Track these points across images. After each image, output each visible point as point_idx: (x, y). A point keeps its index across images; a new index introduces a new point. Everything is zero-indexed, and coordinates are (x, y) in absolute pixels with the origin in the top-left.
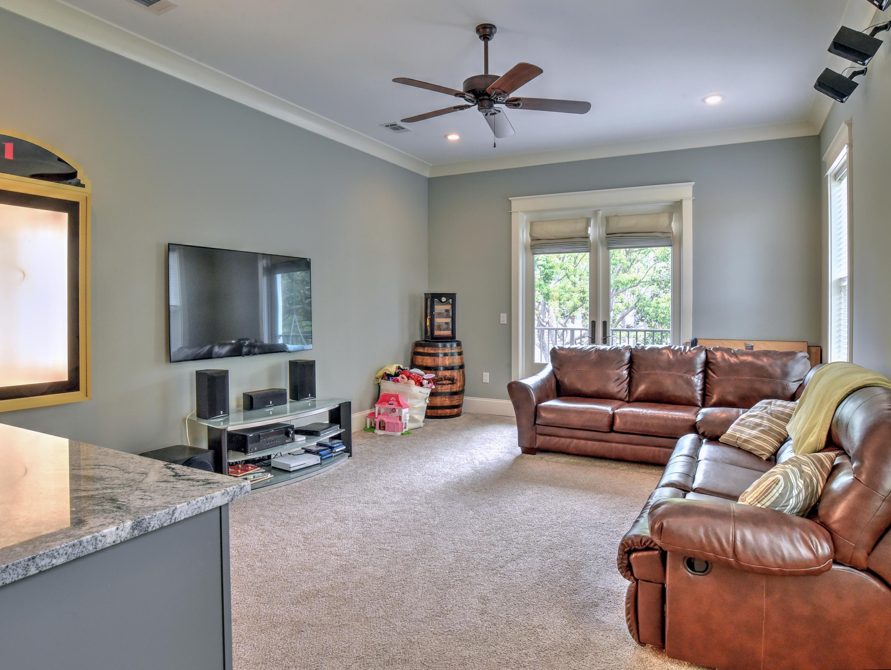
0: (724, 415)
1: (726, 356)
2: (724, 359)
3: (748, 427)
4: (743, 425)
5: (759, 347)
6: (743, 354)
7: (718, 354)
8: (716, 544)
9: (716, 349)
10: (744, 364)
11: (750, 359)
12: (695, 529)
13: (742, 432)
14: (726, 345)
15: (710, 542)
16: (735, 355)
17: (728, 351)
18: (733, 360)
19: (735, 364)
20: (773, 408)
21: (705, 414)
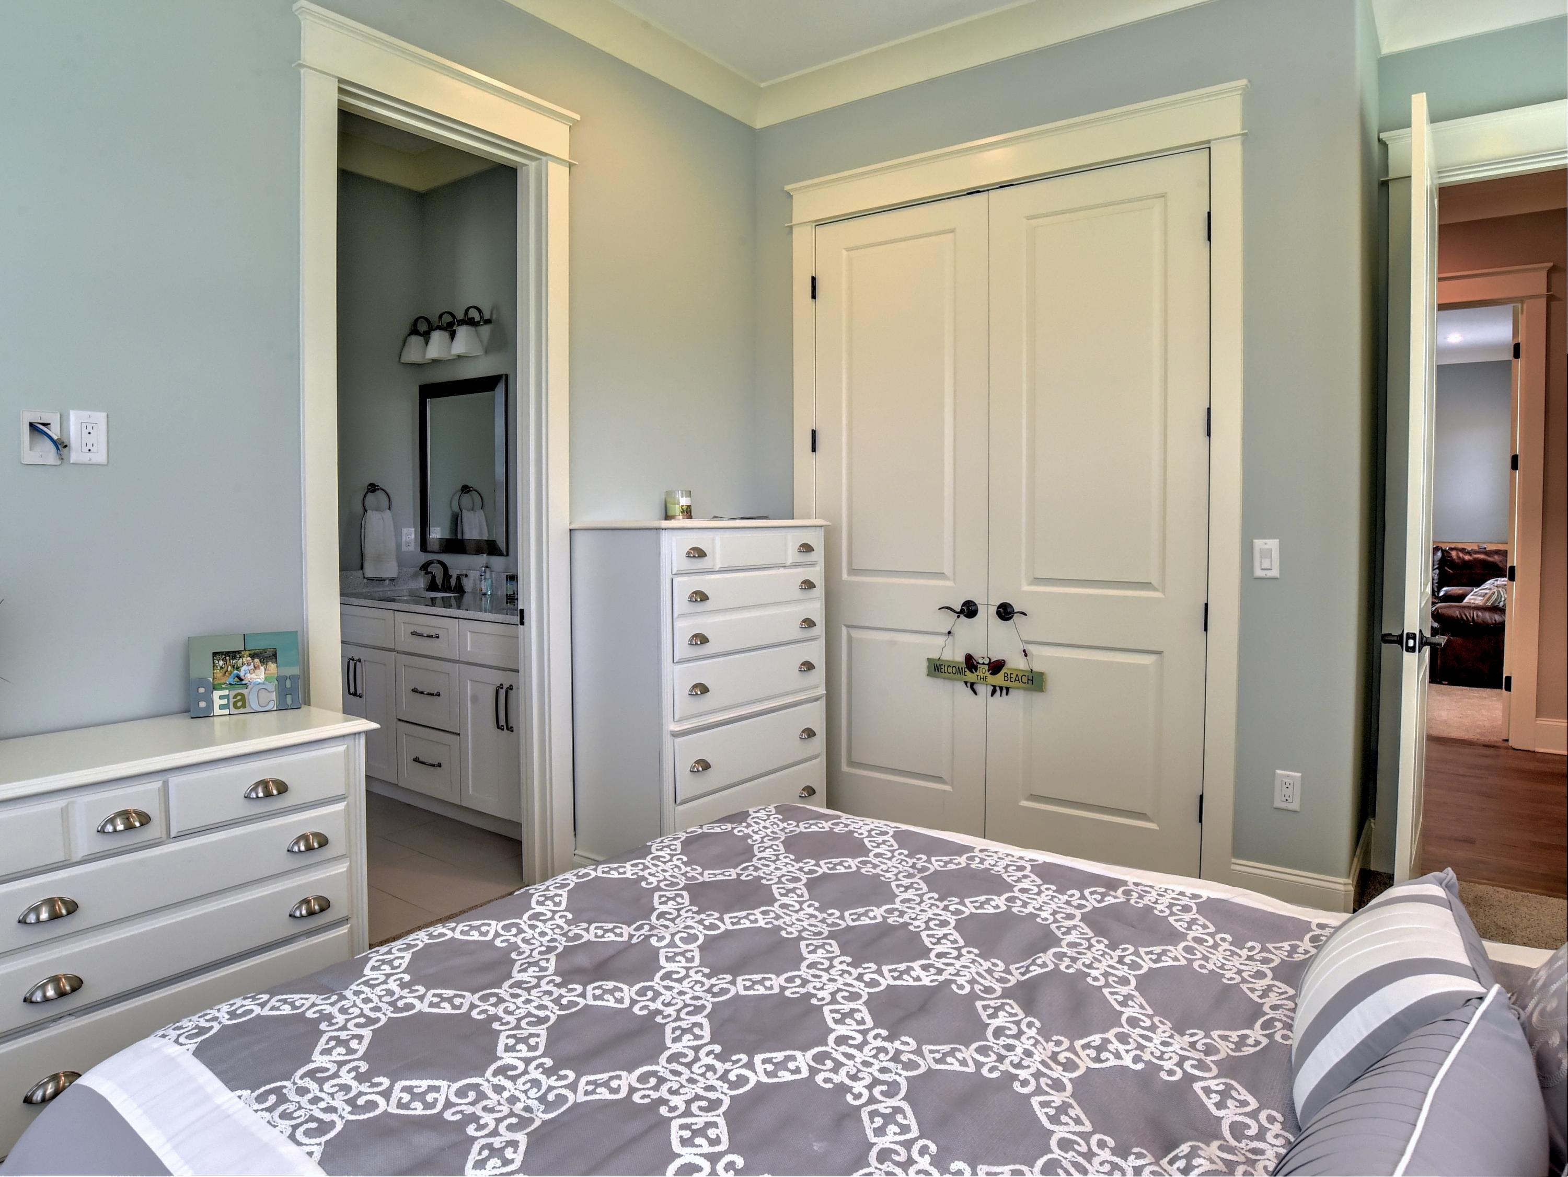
0: (1461, 592)
1: (1461, 555)
2: (1459, 558)
3: (1480, 596)
4: (1476, 595)
5: (1490, 547)
6: (1476, 552)
7: (1454, 554)
8: (1465, 618)
9: (1452, 549)
10: (1476, 560)
11: (1482, 556)
12: (1455, 612)
13: (1475, 599)
14: (1460, 546)
15: (1462, 617)
16: (1469, 553)
17: (1463, 550)
18: (1467, 557)
19: (1470, 561)
20: (1498, 583)
21: (1446, 591)
